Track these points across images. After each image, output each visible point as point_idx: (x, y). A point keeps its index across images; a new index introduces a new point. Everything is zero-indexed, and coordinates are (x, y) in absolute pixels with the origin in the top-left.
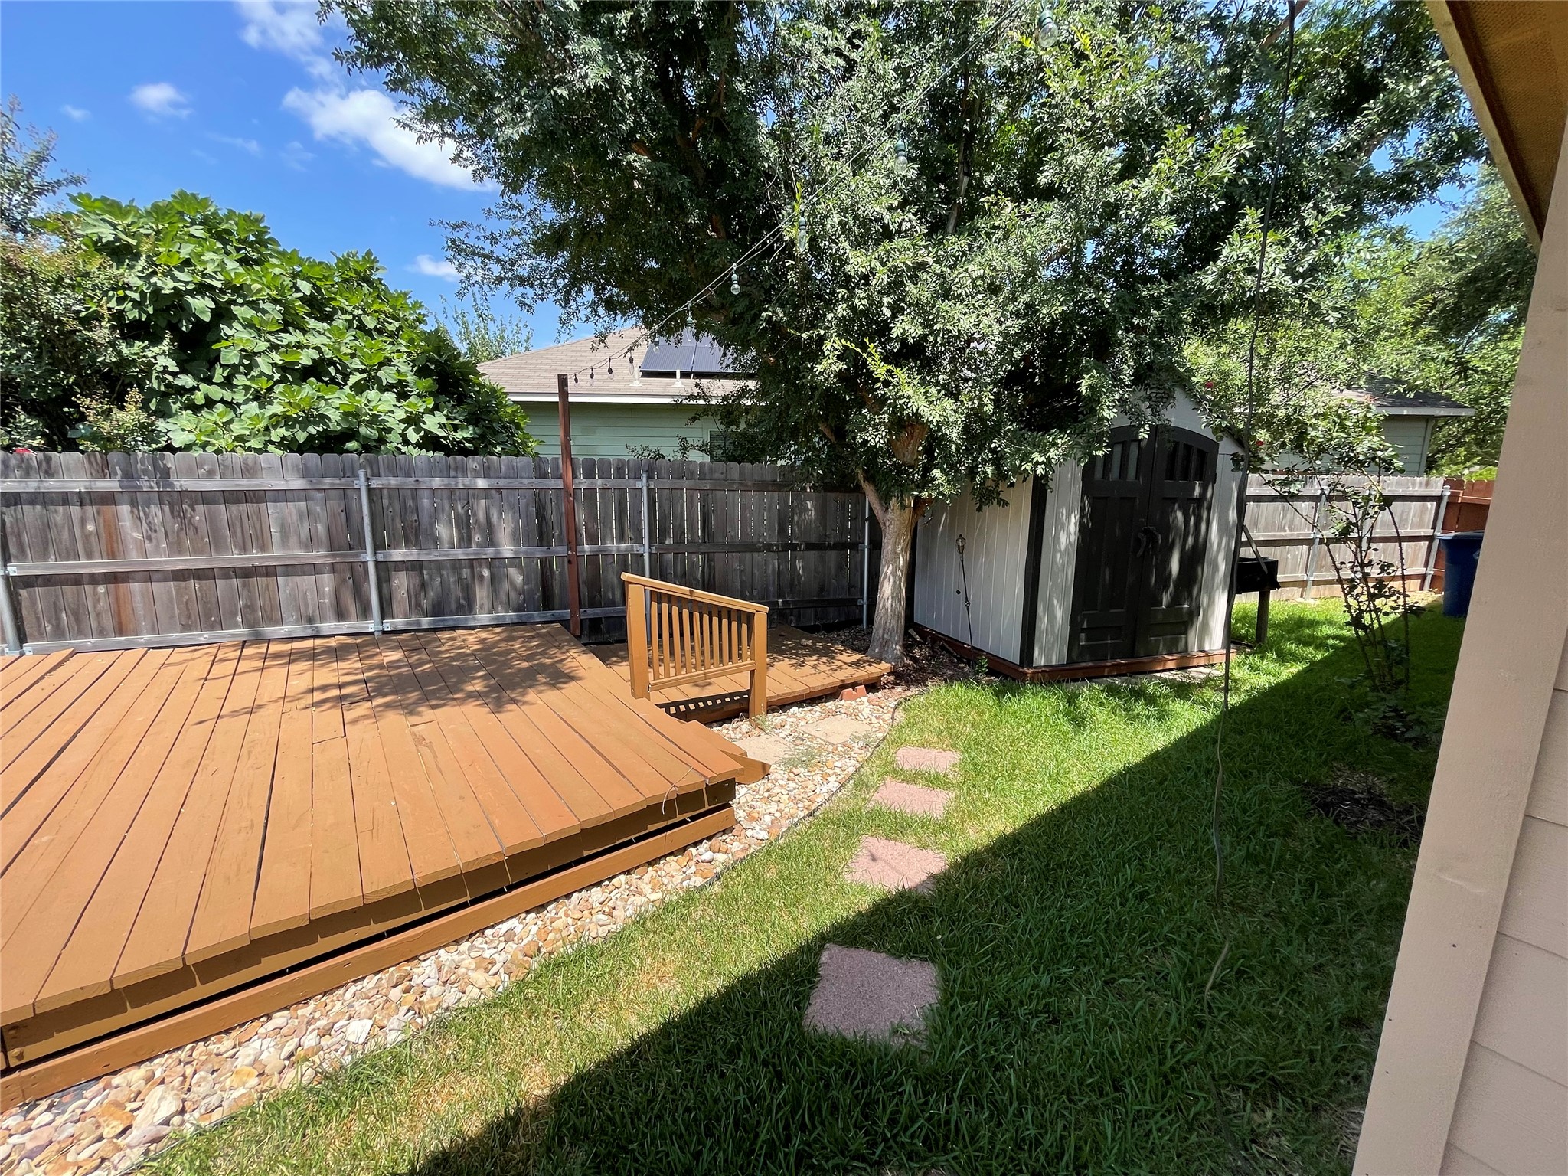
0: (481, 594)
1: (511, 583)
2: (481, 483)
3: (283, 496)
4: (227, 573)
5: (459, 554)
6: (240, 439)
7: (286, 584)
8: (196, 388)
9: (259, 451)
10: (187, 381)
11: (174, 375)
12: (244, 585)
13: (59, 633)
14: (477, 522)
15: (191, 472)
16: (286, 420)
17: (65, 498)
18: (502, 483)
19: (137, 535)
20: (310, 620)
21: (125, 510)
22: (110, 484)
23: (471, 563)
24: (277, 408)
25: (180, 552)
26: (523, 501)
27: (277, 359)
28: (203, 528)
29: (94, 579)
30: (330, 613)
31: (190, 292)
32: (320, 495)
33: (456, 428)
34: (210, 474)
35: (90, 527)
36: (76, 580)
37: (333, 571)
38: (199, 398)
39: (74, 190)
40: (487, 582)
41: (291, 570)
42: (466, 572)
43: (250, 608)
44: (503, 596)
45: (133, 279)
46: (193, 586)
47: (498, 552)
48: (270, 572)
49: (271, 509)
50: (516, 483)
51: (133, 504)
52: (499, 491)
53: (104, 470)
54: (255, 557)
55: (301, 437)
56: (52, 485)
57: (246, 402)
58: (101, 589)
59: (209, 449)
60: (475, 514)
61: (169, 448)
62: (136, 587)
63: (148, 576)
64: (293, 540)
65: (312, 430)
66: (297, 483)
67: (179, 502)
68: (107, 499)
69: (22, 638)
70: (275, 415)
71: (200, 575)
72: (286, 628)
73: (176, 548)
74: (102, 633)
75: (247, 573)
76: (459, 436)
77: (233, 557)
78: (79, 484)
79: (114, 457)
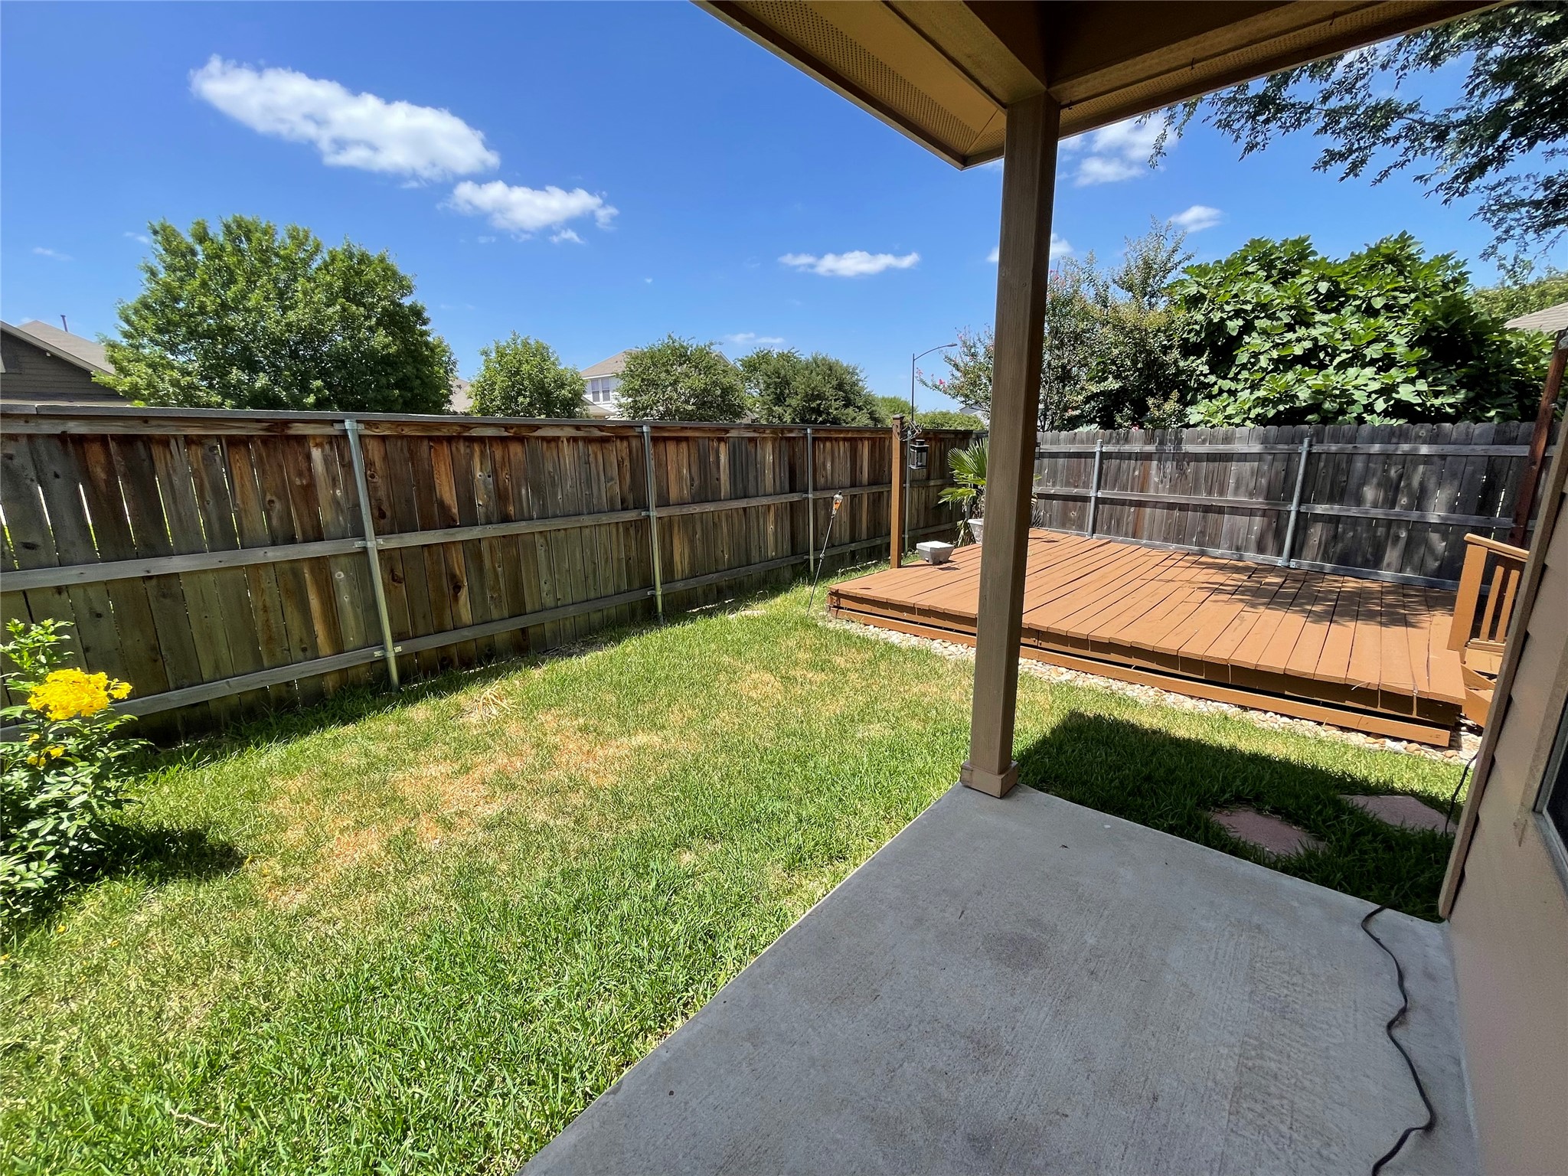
0: (1392, 555)
1: (1431, 549)
2: (1424, 450)
3: (1244, 457)
4: (1195, 508)
5: (1379, 513)
6: (1229, 417)
7: (1229, 520)
8: (1215, 383)
9: (1237, 425)
10: (1212, 379)
11: (1205, 376)
12: (1204, 517)
13: (1108, 532)
14: (1409, 485)
15: (1192, 441)
16: (1263, 402)
17: (1129, 456)
18: (1449, 449)
19: (1156, 480)
20: (1238, 549)
21: (1155, 463)
22: (1151, 448)
23: (1389, 523)
24: (1262, 393)
25: (1175, 492)
26: (1470, 468)
27: (1275, 354)
28: (1190, 478)
29: (1131, 503)
30: (1253, 545)
31: (1230, 318)
32: (1270, 457)
33: (1437, 394)
34: (1204, 442)
35: (1137, 473)
36: (1123, 503)
37: (1263, 516)
38: (1215, 390)
39: (1186, 264)
40: (1402, 544)
41: (1235, 510)
42: (1381, 531)
43: (1203, 533)
44: (1416, 559)
45: (1199, 317)
46: (1176, 513)
47: (1423, 516)
48: (1220, 510)
49: (1234, 466)
50: (1466, 450)
51: (1159, 460)
52: (1443, 457)
53: (1150, 440)
54: (1215, 499)
55: (1271, 413)
56: (1127, 448)
57: (1243, 390)
58: (1132, 509)
59: (1209, 425)
60: (1409, 478)
61: (1188, 426)
62: (1148, 510)
63: (1155, 505)
64: (1243, 489)
65: (1281, 408)
66: (1256, 448)
67: (1182, 459)
68: (1147, 457)
69: (1094, 532)
70: (1258, 398)
71: (1183, 507)
72: (1220, 551)
73: (1173, 489)
74: (1126, 535)
75: (1207, 509)
76: (1437, 402)
77: (1202, 498)
78: (1136, 448)
79: (1158, 432)
